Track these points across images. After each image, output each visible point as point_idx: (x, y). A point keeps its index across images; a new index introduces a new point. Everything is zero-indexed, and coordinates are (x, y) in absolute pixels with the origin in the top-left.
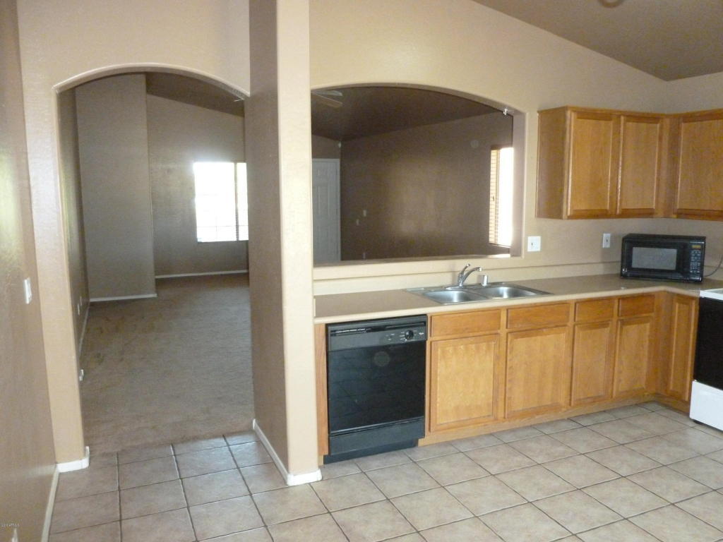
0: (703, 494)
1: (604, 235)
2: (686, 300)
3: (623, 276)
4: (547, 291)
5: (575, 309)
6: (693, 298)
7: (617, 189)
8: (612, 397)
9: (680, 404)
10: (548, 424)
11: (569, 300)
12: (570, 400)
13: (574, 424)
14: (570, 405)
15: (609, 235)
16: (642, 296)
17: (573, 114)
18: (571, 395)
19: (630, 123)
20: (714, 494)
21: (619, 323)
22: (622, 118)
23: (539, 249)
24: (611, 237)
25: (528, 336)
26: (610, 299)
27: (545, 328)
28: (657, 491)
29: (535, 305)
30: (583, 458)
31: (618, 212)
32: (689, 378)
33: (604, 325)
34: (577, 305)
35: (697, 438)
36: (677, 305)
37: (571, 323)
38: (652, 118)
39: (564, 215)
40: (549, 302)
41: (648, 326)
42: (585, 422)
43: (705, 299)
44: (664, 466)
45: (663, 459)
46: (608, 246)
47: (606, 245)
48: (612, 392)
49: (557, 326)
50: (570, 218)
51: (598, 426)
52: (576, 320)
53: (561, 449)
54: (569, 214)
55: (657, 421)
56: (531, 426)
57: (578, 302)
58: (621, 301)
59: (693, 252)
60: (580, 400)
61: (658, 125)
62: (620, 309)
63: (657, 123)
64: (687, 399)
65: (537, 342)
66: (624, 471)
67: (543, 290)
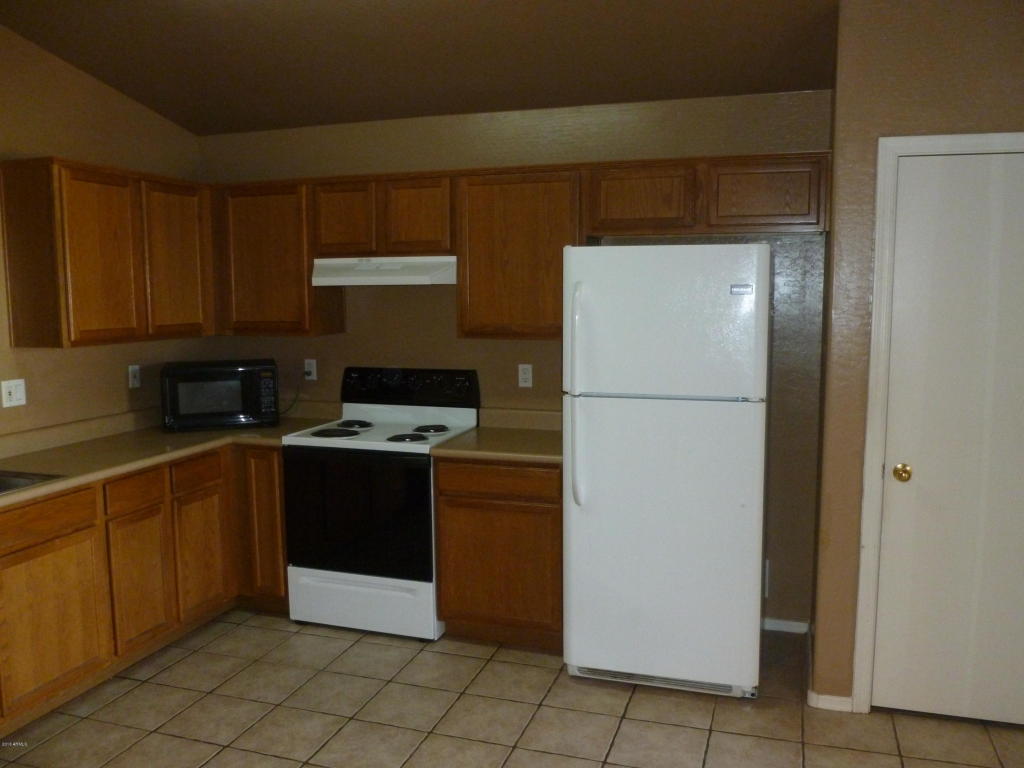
0: (340, 730)
1: (131, 368)
2: (263, 452)
3: (167, 429)
4: (52, 473)
5: (105, 495)
6: (272, 449)
7: (145, 295)
8: (179, 618)
9: (275, 604)
10: (82, 698)
11: (93, 482)
12: (116, 646)
13: (127, 682)
14: (116, 653)
15: (137, 367)
16: (204, 455)
17: (63, 172)
18: (115, 638)
19: (156, 194)
20: (352, 725)
21: (176, 503)
22: (143, 184)
23: (23, 402)
24: (141, 369)
25: (28, 558)
26: (156, 468)
27: (58, 537)
28: (279, 750)
29: (34, 502)
30: (156, 739)
31: (150, 331)
32: (281, 562)
33: (151, 511)
34: (107, 487)
35: (307, 647)
36: (253, 461)
37: (100, 521)
38: (186, 188)
39: (65, 342)
40: (57, 492)
41: (216, 499)
42: (143, 674)
43: (290, 447)
44: (277, 705)
45: (272, 697)
46: (137, 385)
47: (133, 383)
48: (178, 614)
49: (77, 530)
50: (75, 344)
51: (166, 675)
52: (109, 512)
53: (115, 736)
54: (73, 338)
55: (247, 637)
56: (53, 712)
57: (107, 483)
58: (173, 469)
59: (262, 382)
60: (131, 641)
61: (196, 199)
62: (174, 480)
63: (193, 196)
64: (283, 593)
65: (44, 566)
66: (223, 738)
67: (45, 472)
